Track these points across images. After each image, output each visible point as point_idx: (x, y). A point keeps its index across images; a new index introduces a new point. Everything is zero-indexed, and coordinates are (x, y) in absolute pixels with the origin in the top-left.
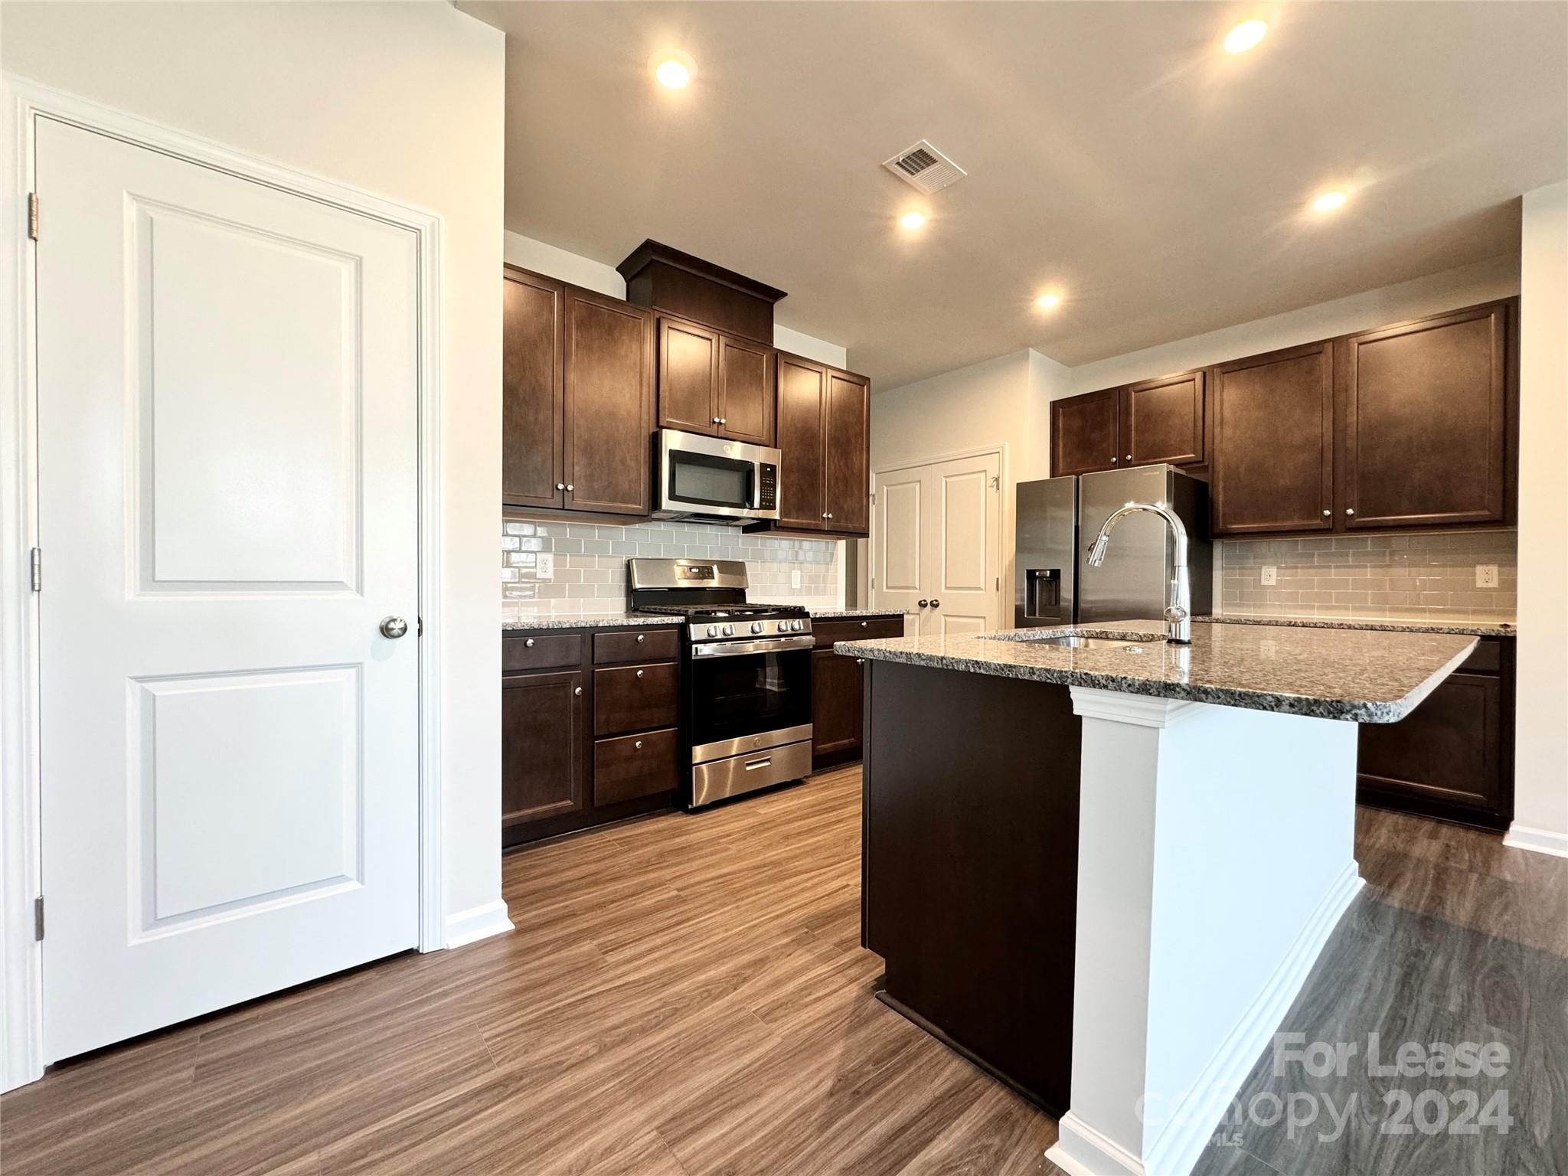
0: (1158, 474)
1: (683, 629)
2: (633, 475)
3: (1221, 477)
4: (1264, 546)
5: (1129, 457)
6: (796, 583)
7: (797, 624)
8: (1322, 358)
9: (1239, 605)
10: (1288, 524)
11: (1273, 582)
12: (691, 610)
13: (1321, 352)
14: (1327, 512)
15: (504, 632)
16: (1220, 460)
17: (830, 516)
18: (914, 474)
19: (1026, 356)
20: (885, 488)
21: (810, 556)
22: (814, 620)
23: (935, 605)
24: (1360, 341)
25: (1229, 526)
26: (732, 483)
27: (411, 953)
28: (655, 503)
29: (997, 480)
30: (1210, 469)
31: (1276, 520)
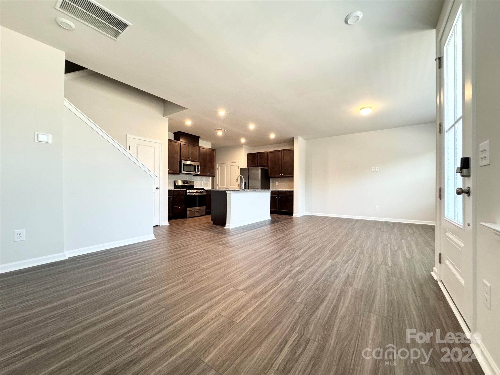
1: (186, 191)
2: (177, 168)
3: (270, 168)
5: (258, 164)
6: (203, 185)
7: (203, 191)
9: (273, 188)
10: (276, 176)
12: (187, 188)
13: (280, 152)
14: (280, 175)
15: (168, 190)
17: (208, 173)
18: (225, 165)
19: (243, 146)
20: (220, 167)
21: (205, 180)
22: (206, 190)
23: (228, 189)
25: (270, 176)
26: (192, 168)
27: (157, 226)
28: (180, 171)
29: (238, 167)
30: (268, 167)
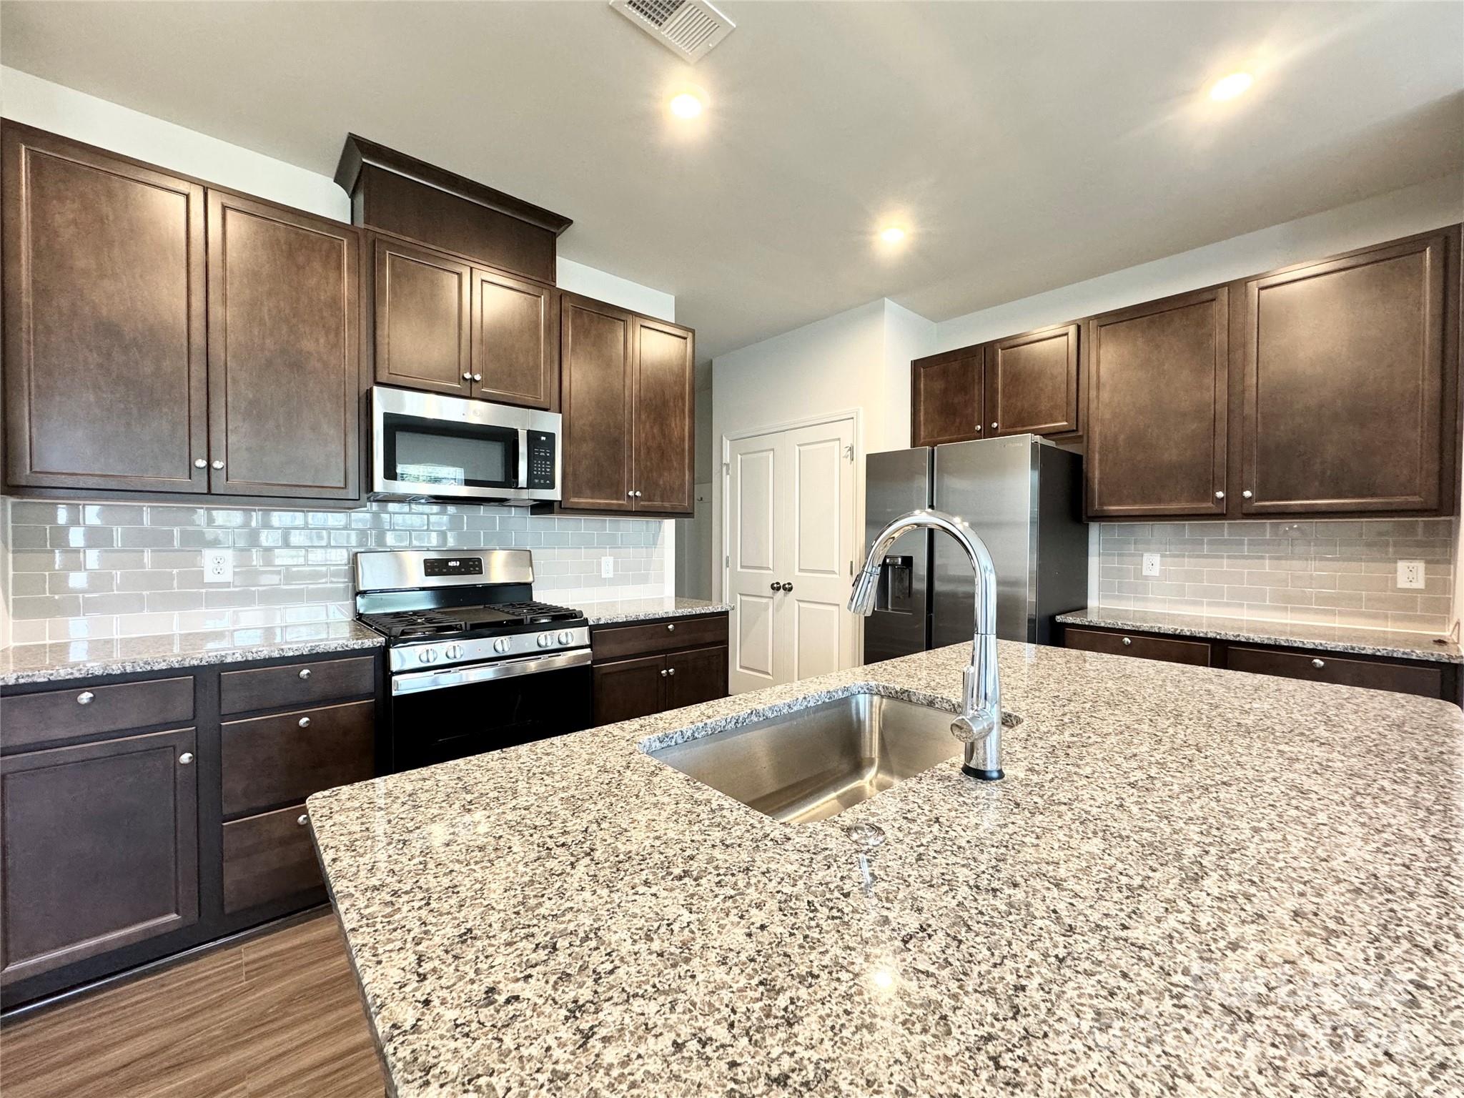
0: (1022, 446)
1: (382, 655)
2: (333, 447)
3: (1097, 448)
4: (1146, 530)
5: (995, 425)
6: (608, 572)
8: (1215, 306)
9: (1119, 598)
10: (1174, 507)
11: (1155, 572)
13: (1214, 300)
14: (1220, 494)
16: (1096, 431)
17: (638, 494)
18: (767, 442)
19: (882, 307)
20: (739, 456)
22: (593, 629)
23: (788, 588)
24: (1261, 286)
25: (1105, 508)
26: (491, 456)
28: (369, 482)
29: (851, 449)
30: (1085, 438)
31: (1159, 501)
